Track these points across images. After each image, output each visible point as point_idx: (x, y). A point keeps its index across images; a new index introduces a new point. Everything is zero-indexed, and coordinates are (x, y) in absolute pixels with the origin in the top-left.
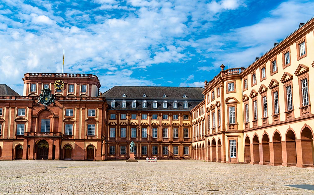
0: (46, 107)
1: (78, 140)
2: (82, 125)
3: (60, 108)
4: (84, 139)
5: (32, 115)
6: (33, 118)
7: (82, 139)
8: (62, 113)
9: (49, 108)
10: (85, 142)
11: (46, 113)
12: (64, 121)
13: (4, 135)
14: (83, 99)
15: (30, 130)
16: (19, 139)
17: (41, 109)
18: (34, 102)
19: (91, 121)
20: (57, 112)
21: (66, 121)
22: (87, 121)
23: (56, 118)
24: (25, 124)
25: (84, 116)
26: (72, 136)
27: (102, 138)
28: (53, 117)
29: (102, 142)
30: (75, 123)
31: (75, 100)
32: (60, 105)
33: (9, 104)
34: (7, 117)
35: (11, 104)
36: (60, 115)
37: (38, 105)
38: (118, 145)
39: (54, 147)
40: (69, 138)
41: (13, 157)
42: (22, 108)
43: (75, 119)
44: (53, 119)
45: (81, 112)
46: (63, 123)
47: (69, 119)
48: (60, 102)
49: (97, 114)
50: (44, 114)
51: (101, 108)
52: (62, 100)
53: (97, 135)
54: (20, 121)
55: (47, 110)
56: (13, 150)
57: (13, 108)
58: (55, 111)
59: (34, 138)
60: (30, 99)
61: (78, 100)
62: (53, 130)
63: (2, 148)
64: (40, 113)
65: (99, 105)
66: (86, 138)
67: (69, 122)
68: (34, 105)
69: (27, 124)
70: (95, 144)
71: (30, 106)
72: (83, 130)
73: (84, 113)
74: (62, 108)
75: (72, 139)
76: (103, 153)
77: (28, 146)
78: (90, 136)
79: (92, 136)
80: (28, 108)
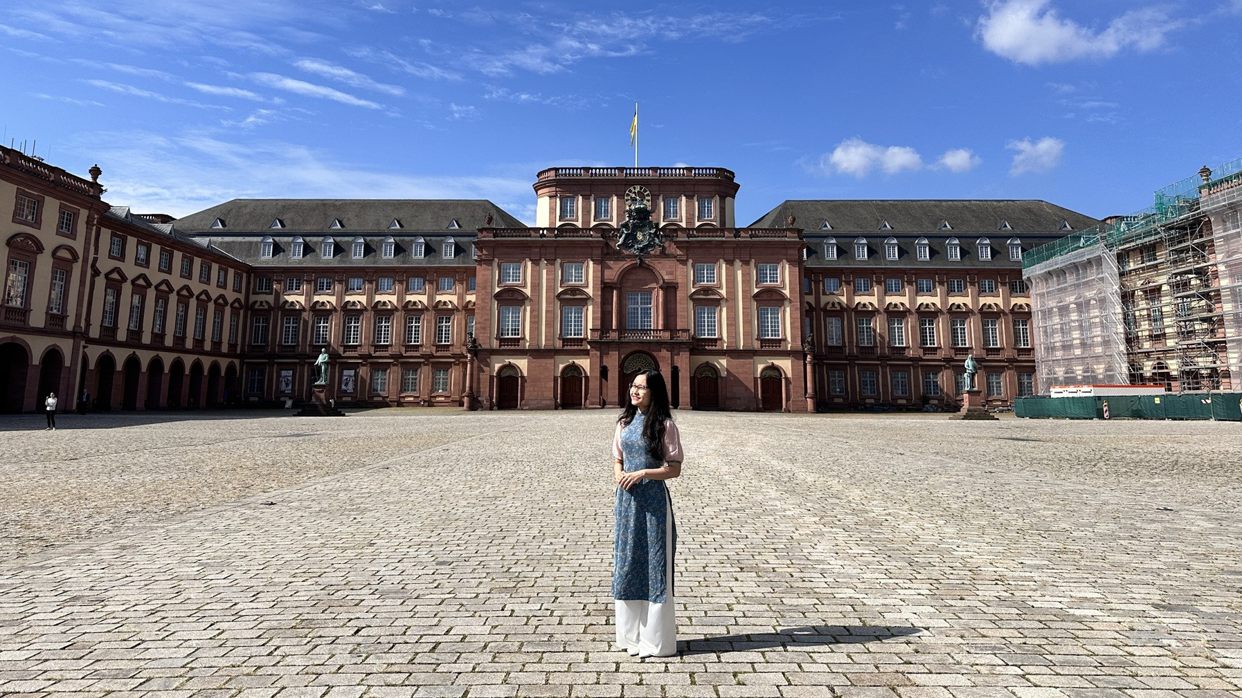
0: (640, 259)
1: (733, 353)
2: (743, 308)
3: (678, 261)
4: (751, 348)
5: (603, 282)
6: (606, 288)
7: (746, 348)
8: (686, 277)
9: (647, 261)
10: (755, 358)
11: (641, 275)
12: (691, 297)
13: (528, 338)
14: (742, 234)
15: (599, 323)
16: (569, 347)
17: (626, 264)
18: (607, 245)
19: (769, 298)
20: (671, 273)
21: (699, 297)
22: (756, 296)
23: (670, 289)
24: (585, 309)
25: (746, 281)
26: (716, 340)
27: (802, 345)
28: (661, 287)
29: (805, 359)
30: (723, 303)
31: (720, 239)
32: (679, 252)
33: (538, 250)
34: (536, 286)
35: (543, 251)
36: (679, 281)
37: (618, 256)
38: (852, 368)
39: (675, 371)
40: (705, 345)
41: (556, 399)
42: (575, 262)
43: (723, 292)
44: (661, 292)
45: (739, 273)
46: (691, 304)
47: (707, 290)
48: (679, 245)
49: (785, 277)
50: (633, 277)
51: (795, 261)
52: (682, 238)
53: (789, 339)
54: (572, 298)
55: (643, 266)
56: (555, 379)
57: (551, 262)
58: (665, 270)
59: (618, 345)
60: (596, 237)
61: (728, 237)
62: (661, 322)
63: (526, 375)
64: (625, 274)
65: (791, 252)
66: (757, 345)
67: (707, 299)
68: (605, 252)
69: (590, 308)
70: (785, 365)
71: (597, 252)
72: (747, 322)
73: (746, 276)
74: (684, 262)
75: (717, 348)
76: (810, 390)
77: (604, 372)
78: (769, 340)
79: (773, 340)
80: (591, 263)
